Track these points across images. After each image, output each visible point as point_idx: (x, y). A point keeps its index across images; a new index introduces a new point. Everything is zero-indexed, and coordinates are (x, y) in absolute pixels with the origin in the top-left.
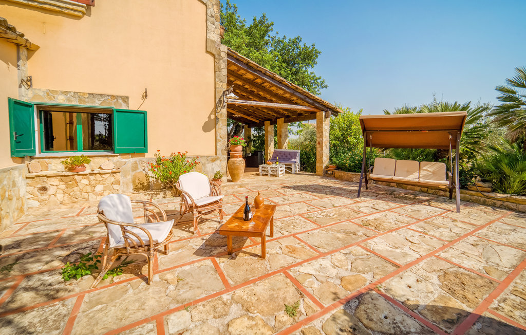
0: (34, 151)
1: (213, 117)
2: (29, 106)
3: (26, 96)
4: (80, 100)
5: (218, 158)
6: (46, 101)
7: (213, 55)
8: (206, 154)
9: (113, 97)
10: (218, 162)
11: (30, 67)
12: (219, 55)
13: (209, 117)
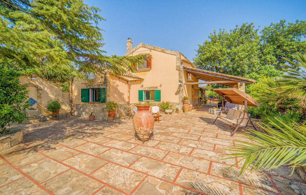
0: (143, 100)
1: (178, 90)
2: (142, 91)
3: (142, 89)
4: (149, 89)
5: (180, 104)
6: (147, 89)
7: (178, 70)
8: (176, 102)
9: (155, 87)
10: (180, 105)
11: (144, 83)
12: (180, 70)
13: (177, 90)
